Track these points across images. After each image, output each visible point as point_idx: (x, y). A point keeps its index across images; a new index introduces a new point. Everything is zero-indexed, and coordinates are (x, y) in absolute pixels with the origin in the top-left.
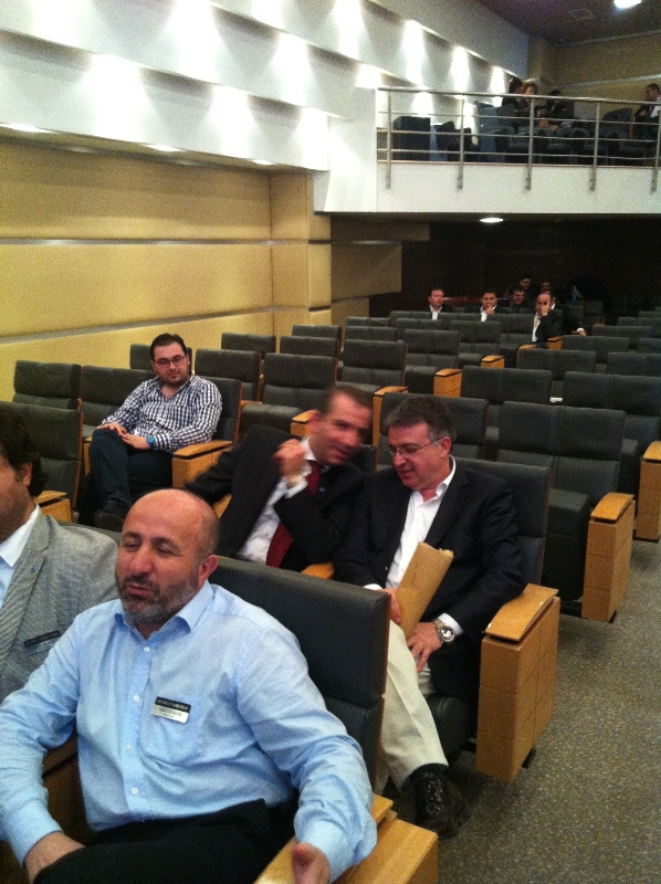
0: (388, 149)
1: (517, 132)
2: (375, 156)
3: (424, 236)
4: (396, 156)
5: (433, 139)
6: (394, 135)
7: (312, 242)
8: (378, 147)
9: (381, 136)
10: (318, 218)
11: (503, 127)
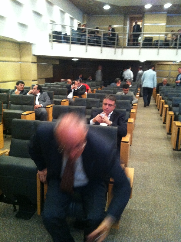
0: (52, 39)
1: (82, 37)
2: (48, 41)
3: (58, 63)
4: (54, 41)
5: (62, 38)
6: (53, 36)
7: (32, 63)
8: (49, 38)
9: (50, 36)
10: (34, 56)
11: (79, 36)
